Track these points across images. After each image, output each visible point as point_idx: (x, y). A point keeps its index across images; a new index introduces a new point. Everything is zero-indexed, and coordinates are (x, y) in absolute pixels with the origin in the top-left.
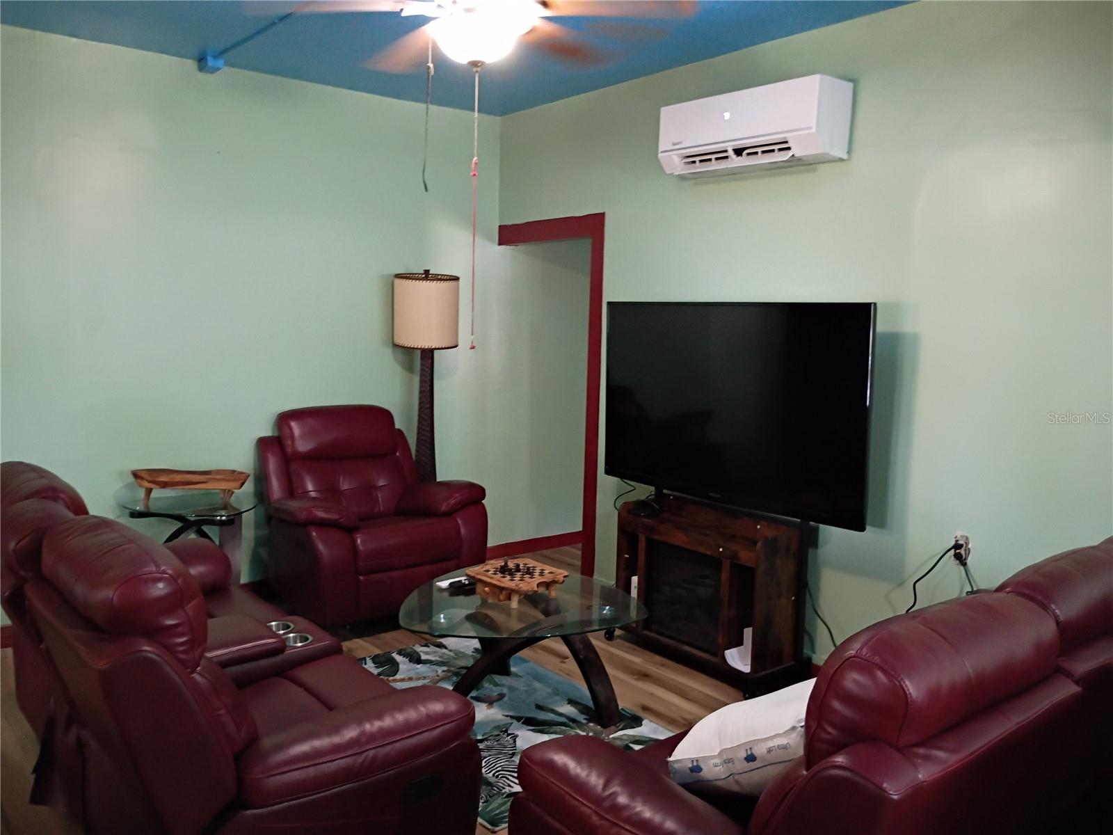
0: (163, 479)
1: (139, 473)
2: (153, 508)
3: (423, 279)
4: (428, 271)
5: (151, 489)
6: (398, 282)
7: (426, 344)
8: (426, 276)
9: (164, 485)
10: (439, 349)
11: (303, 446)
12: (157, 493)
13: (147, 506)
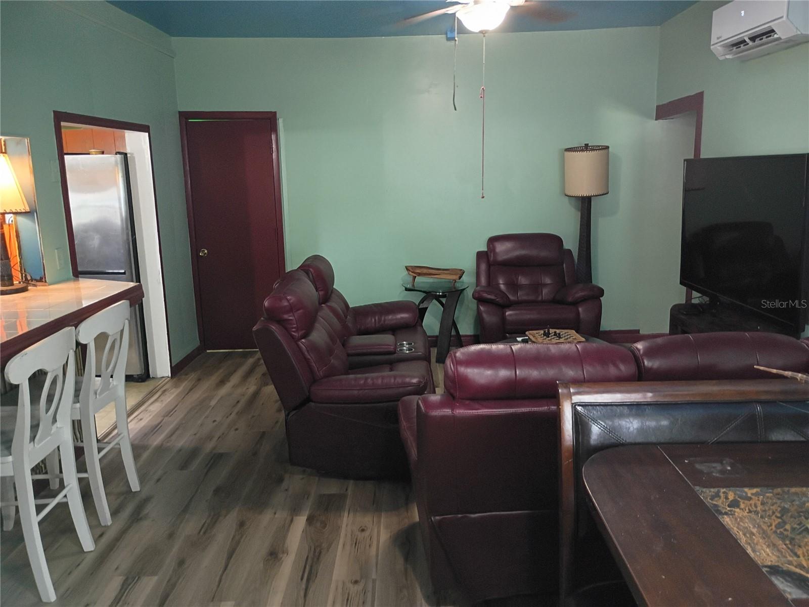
0: (418, 271)
1: (409, 268)
2: (417, 286)
3: (582, 150)
4: (588, 144)
5: (416, 277)
6: (567, 154)
7: (585, 193)
8: (586, 148)
9: (419, 274)
10: (594, 196)
11: (501, 257)
12: (418, 279)
13: (413, 285)
